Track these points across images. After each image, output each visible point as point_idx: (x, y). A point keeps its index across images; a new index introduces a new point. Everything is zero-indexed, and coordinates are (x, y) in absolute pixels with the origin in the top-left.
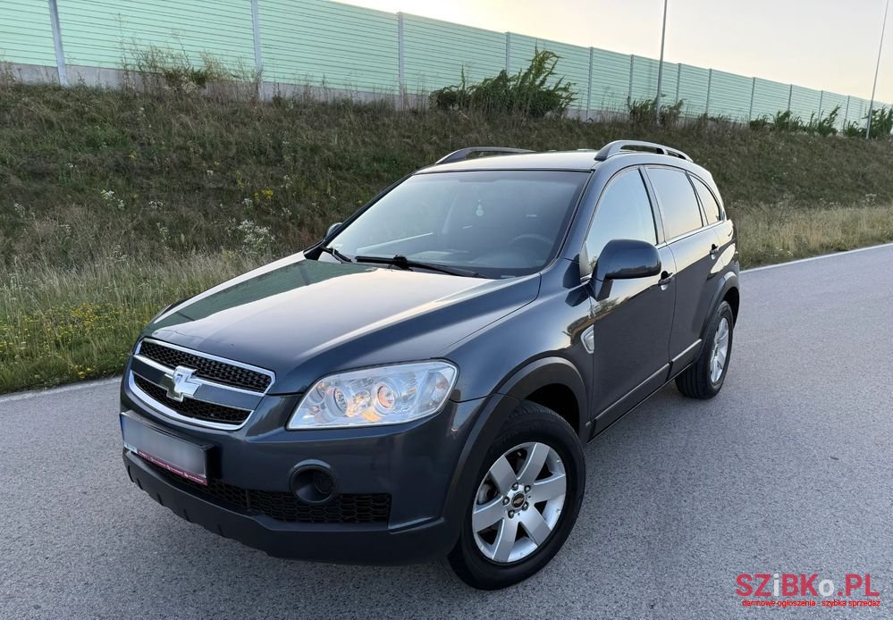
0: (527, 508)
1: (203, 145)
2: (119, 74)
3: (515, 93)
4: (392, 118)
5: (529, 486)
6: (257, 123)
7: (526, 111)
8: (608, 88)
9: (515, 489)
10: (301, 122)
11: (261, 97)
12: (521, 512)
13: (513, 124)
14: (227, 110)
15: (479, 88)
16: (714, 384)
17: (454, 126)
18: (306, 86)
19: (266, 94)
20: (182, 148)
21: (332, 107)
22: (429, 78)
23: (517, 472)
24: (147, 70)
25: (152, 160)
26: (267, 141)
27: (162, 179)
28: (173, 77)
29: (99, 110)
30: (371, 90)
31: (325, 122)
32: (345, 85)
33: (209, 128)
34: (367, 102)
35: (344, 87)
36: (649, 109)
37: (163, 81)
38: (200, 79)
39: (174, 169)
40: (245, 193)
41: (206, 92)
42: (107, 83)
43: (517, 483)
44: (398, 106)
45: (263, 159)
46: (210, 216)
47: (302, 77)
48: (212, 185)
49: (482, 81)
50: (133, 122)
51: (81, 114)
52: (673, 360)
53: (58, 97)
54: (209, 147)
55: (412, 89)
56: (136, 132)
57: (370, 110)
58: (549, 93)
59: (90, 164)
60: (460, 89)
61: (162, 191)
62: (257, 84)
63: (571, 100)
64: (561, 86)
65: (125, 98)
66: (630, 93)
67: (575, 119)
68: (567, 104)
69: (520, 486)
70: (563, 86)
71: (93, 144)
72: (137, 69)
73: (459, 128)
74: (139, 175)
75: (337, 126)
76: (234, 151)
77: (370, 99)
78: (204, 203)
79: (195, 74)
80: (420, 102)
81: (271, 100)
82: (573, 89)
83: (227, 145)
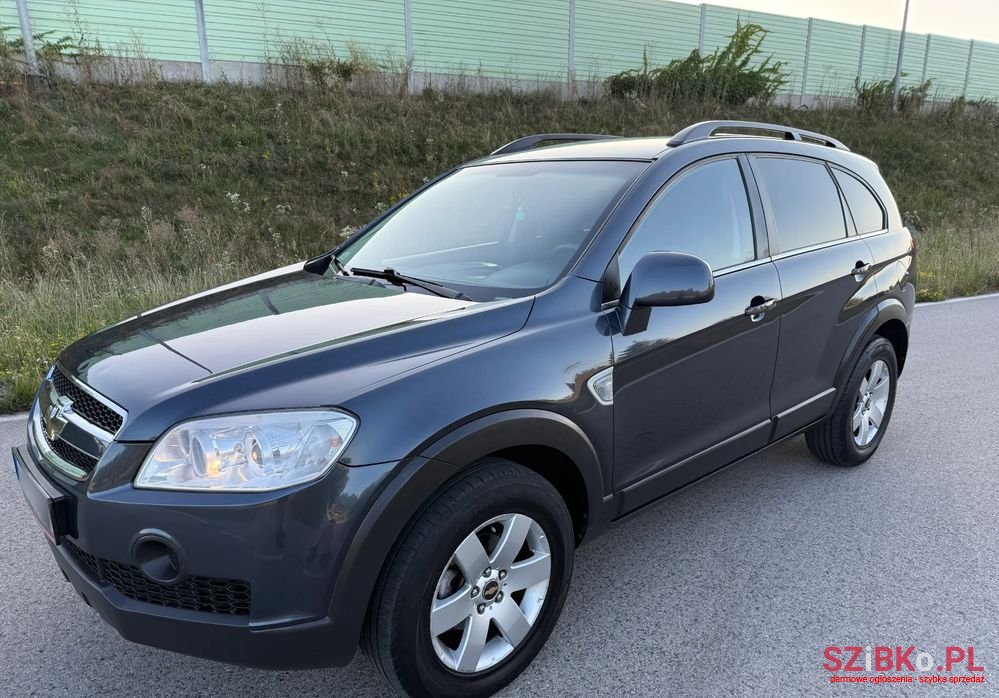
0: (502, 598)
1: (341, 145)
2: (262, 68)
3: (709, 76)
4: (556, 110)
5: (504, 571)
6: (403, 119)
7: (721, 98)
8: (831, 67)
9: (487, 576)
10: (451, 117)
11: (411, 90)
12: (494, 605)
13: (704, 113)
14: (371, 104)
15: (664, 72)
16: (861, 448)
17: (630, 117)
18: (460, 76)
19: (416, 85)
20: (319, 147)
21: (489, 99)
22: (603, 62)
23: (489, 552)
24: (290, 63)
25: (287, 160)
26: (411, 137)
27: (294, 181)
28: (316, 70)
29: (237, 107)
30: (535, 78)
31: (478, 115)
32: (505, 73)
33: (350, 125)
34: (530, 92)
35: (502, 76)
36: (884, 92)
37: (306, 73)
38: (345, 71)
39: (309, 171)
40: (381, 197)
41: (351, 85)
42: (250, 78)
43: (490, 568)
44: (565, 96)
45: (405, 159)
46: (342, 222)
47: (456, 66)
48: (346, 188)
49: (668, 63)
50: (271, 120)
51: (219, 111)
52: (779, 416)
53: (199, 95)
54: (347, 146)
55: (582, 74)
56: (274, 131)
57: (531, 101)
58: (753, 76)
59: (224, 164)
60: (641, 73)
61: (294, 194)
62: (406, 76)
63: (781, 83)
64: (769, 66)
65: (266, 94)
66: (859, 72)
67: (785, 106)
68: (776, 87)
69: (493, 571)
70: (771, 67)
71: (228, 143)
72: (281, 62)
73: (635, 120)
74: (272, 176)
75: (492, 120)
76: (374, 149)
77: (533, 89)
78: (337, 208)
79: (342, 66)
80: (591, 91)
81: (420, 92)
82: (784, 69)
83: (366, 143)
